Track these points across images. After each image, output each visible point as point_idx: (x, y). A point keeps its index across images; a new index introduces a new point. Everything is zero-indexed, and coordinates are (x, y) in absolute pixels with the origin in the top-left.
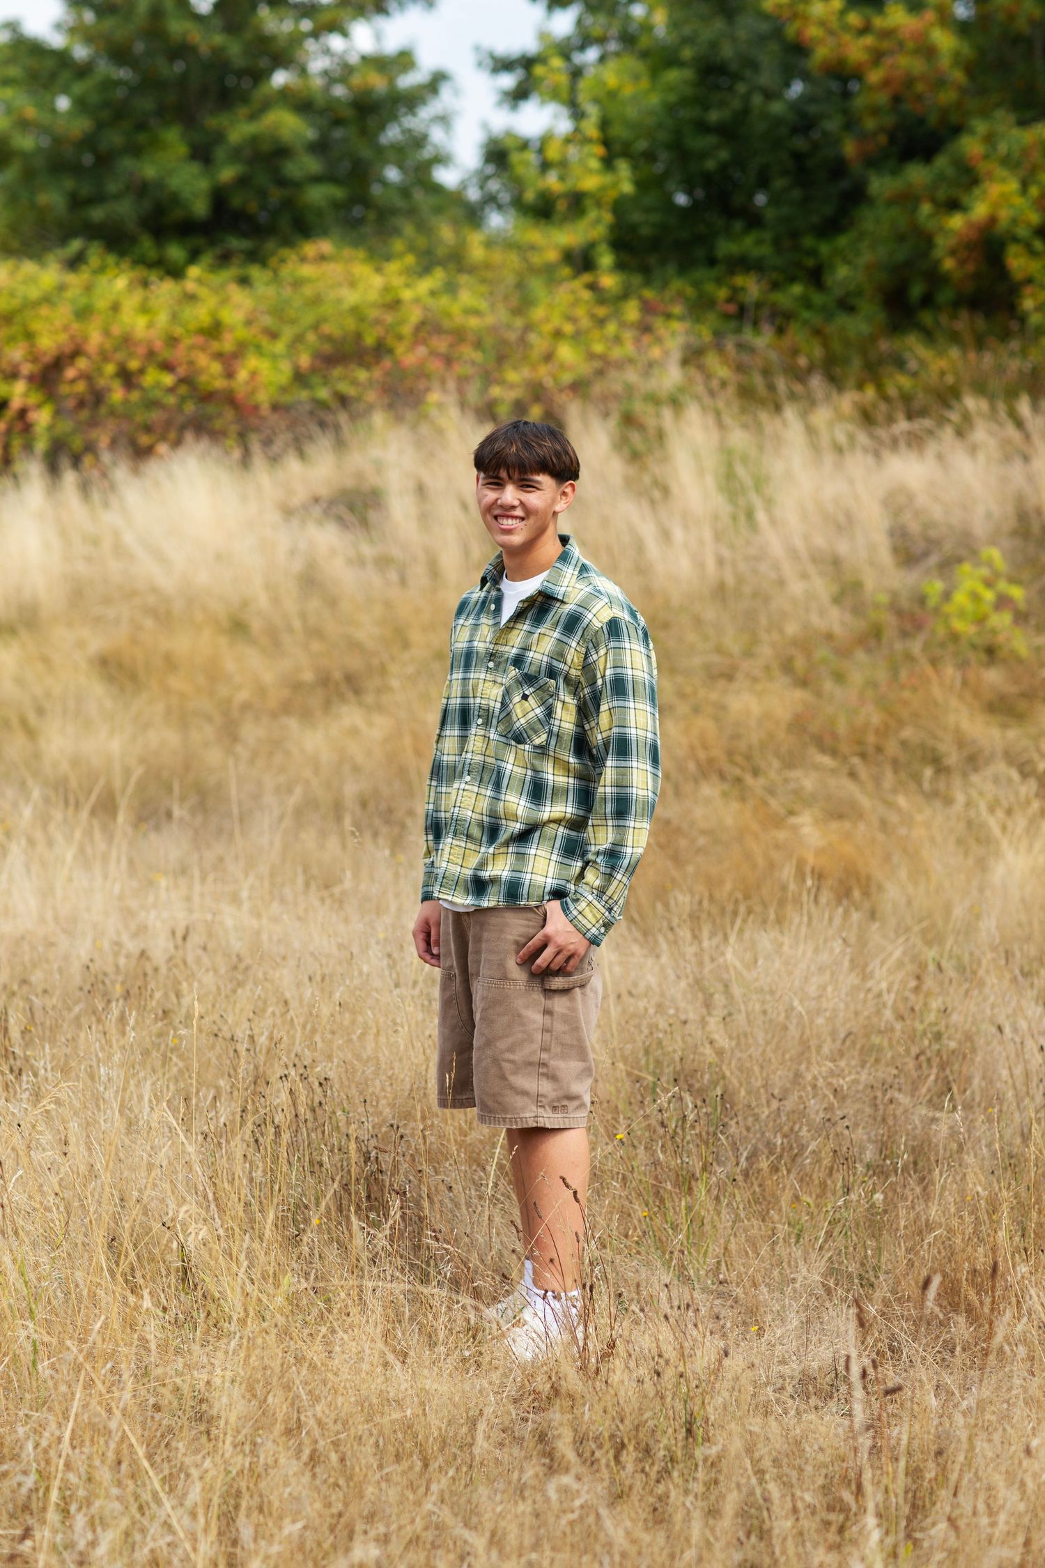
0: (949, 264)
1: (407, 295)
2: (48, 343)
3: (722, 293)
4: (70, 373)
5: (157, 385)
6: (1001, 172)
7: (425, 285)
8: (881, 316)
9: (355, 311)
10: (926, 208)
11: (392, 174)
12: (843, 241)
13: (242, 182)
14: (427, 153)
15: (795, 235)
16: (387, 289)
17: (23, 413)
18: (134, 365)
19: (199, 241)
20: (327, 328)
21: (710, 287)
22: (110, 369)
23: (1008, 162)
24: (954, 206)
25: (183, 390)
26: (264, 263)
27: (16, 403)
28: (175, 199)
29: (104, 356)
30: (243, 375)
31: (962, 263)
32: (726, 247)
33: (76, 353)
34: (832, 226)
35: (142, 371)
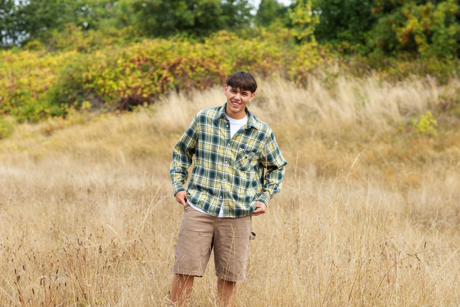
0: (400, 40)
1: (259, 47)
2: (173, 61)
3: (339, 46)
4: (178, 68)
5: (200, 71)
6: (413, 17)
7: (263, 44)
8: (382, 52)
9: (247, 52)
10: (394, 26)
11: (239, 12)
12: (370, 33)
13: (203, 15)
14: (247, 7)
15: (357, 31)
16: (254, 46)
17: (166, 78)
18: (194, 66)
19: (191, 31)
20: (240, 56)
21: (336, 45)
22: (188, 67)
23: (415, 15)
24: (401, 25)
25: (207, 72)
26: (208, 36)
27: (164, 76)
28: (185, 20)
29: (186, 63)
30: (221, 68)
31: (404, 39)
32: (340, 34)
33: (179, 63)
34: (367, 29)
35: (196, 67)
